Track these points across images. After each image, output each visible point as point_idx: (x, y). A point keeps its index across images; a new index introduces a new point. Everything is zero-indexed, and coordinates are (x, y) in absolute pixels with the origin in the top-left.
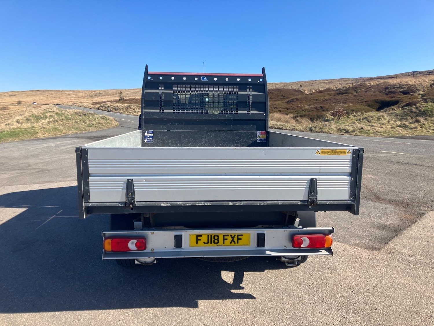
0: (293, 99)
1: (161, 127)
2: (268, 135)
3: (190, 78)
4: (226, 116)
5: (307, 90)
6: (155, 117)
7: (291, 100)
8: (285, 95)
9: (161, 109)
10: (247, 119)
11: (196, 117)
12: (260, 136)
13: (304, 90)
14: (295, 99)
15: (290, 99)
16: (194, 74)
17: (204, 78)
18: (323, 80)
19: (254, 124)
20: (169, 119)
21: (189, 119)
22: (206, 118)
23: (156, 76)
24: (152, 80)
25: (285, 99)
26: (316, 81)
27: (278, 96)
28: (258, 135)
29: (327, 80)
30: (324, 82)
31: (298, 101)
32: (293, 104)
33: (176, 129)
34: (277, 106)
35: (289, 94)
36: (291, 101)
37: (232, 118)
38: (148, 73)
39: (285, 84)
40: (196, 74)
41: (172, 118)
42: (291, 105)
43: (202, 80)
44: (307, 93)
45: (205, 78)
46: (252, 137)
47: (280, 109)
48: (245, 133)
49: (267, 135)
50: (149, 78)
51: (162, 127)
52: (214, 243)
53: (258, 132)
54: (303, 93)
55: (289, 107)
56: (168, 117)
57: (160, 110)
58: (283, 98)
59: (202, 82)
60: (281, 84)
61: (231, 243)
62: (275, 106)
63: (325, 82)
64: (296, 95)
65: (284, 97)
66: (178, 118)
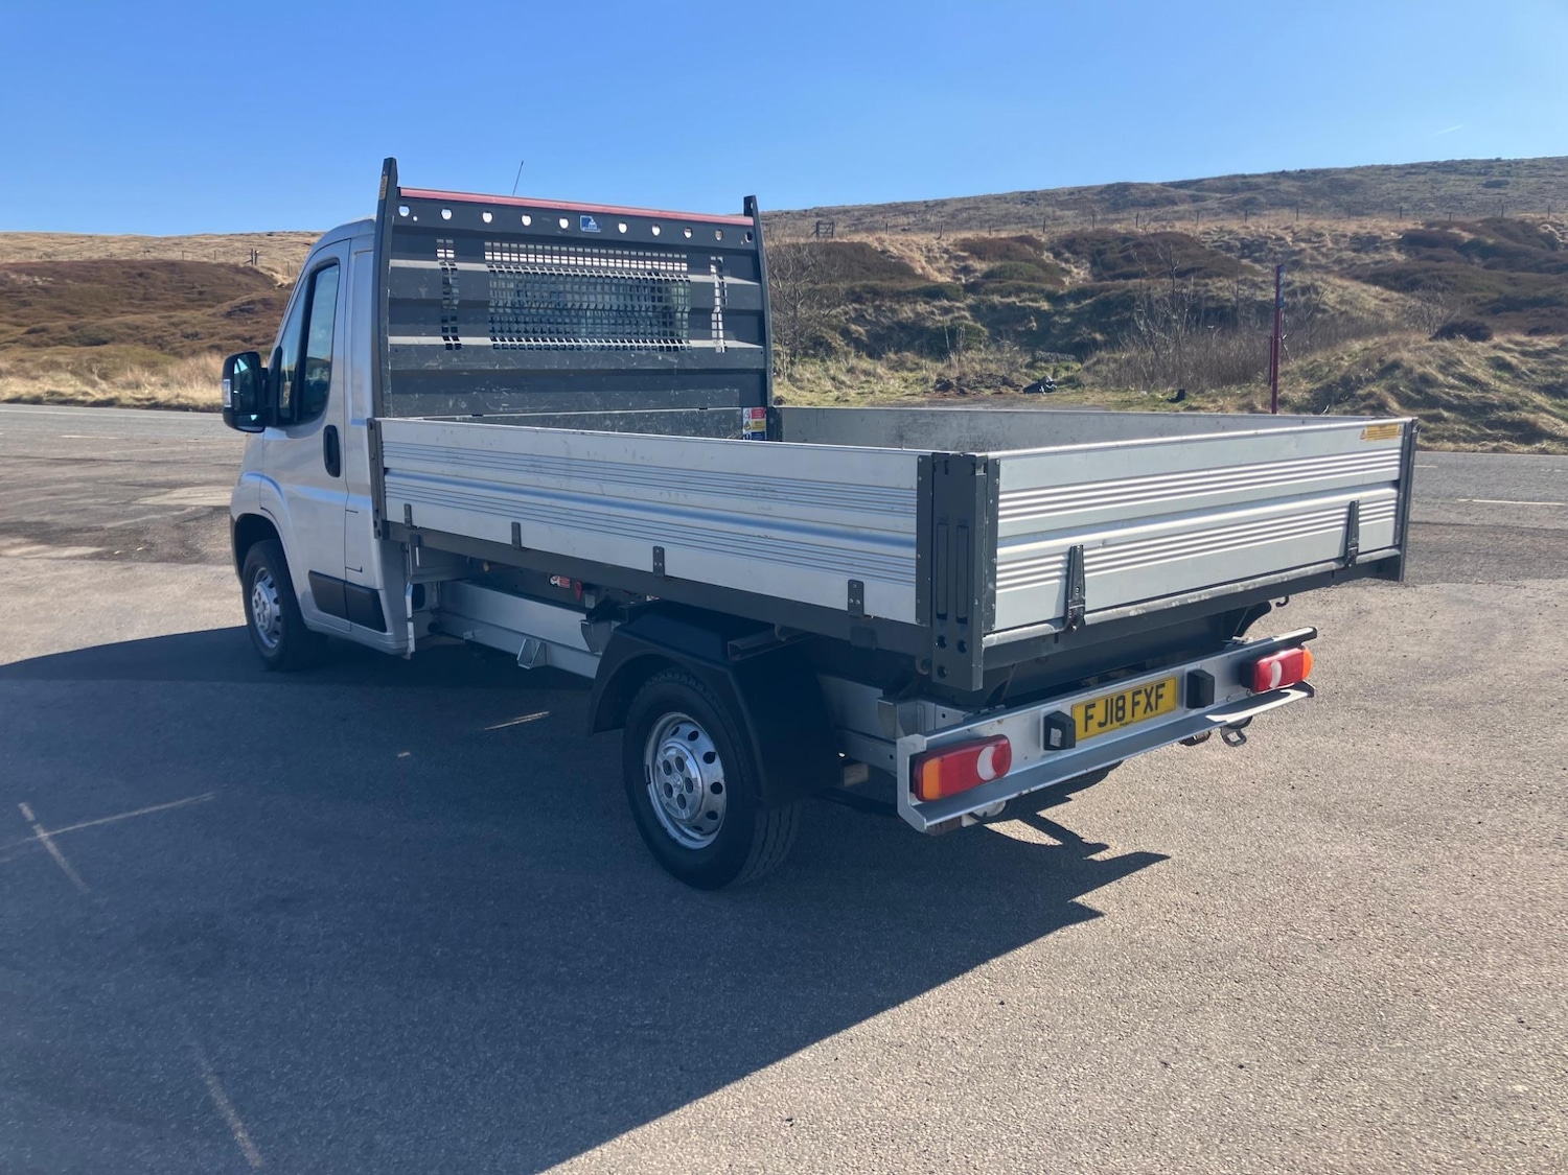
0: (249, 303)
1: (451, 403)
2: (772, 421)
3: (544, 219)
4: (660, 358)
5: (279, 269)
6: (432, 364)
7: (243, 304)
8: (202, 286)
9: (446, 334)
10: (717, 367)
11: (568, 364)
12: (752, 422)
13: (269, 269)
14: (259, 301)
15: (237, 302)
16: (557, 205)
17: (590, 220)
18: (298, 234)
19: (733, 385)
20: (481, 370)
21: (544, 370)
22: (599, 367)
23: (427, 205)
24: (415, 219)
25: (205, 300)
26: (270, 235)
27: (174, 290)
28: (745, 421)
29: (313, 235)
30: (300, 239)
31: (272, 312)
32: (257, 322)
33: (501, 409)
34: (197, 329)
35: (217, 281)
36: (242, 311)
37: (674, 363)
38: (402, 195)
39: (149, 244)
40: (563, 206)
41: (489, 368)
42: (247, 325)
43: (583, 229)
44: (286, 283)
45: (592, 223)
46: (732, 426)
47: (216, 341)
48: (712, 414)
49: (767, 420)
50: (404, 212)
51: (455, 404)
52: (1118, 719)
53: (745, 410)
54: (269, 282)
55: (252, 334)
56: (476, 366)
57: (446, 338)
58: (196, 296)
59: (583, 236)
60: (127, 240)
61: (1145, 712)
62: (190, 330)
63: (307, 240)
64: (245, 287)
65: (201, 293)
66: (511, 368)
